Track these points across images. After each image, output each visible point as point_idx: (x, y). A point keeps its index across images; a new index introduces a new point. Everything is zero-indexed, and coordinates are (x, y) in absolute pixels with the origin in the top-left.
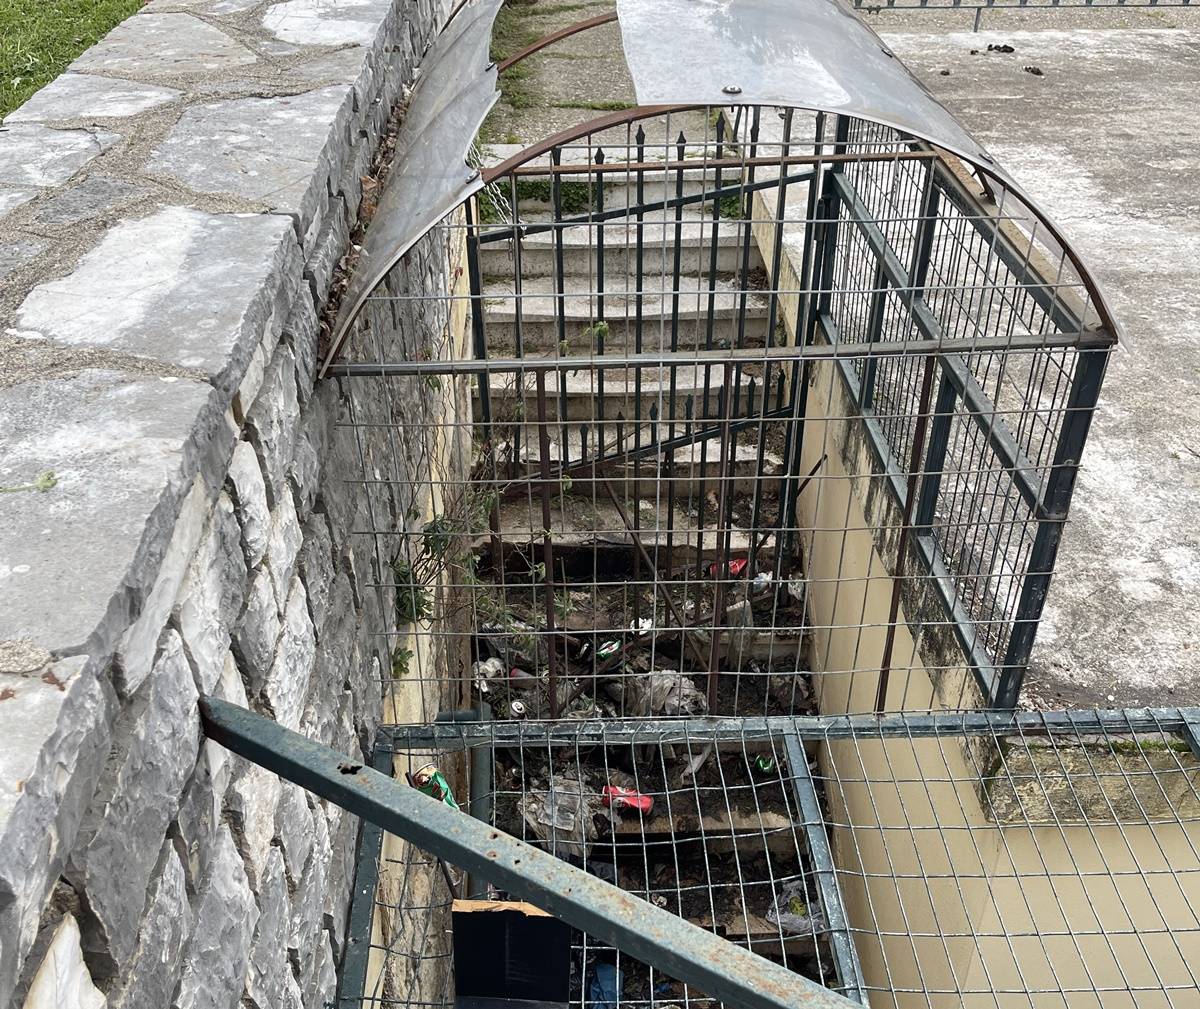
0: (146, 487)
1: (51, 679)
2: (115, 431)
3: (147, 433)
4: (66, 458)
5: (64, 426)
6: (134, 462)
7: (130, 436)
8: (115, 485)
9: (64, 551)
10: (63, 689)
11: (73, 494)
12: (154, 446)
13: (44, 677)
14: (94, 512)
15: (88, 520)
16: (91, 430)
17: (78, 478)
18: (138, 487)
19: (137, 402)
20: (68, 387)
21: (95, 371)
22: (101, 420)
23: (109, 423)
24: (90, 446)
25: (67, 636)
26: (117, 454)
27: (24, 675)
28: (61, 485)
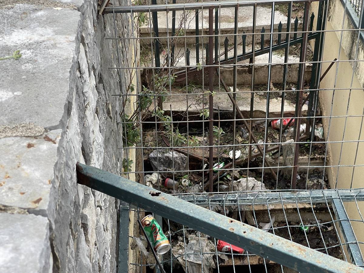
0: (64, 57)
1: (48, 139)
2: (41, 33)
3: (57, 33)
4: (21, 45)
5: (15, 30)
6: (54, 46)
7: (49, 34)
8: (49, 57)
9: (35, 85)
10: (55, 143)
11: (30, 61)
12: (61, 39)
13: (45, 138)
14: (43, 68)
15: (42, 72)
16: (29, 32)
17: (30, 54)
18: (61, 57)
19: (47, 19)
20: (11, 12)
21: (21, 5)
22: (32, 28)
23: (37, 29)
24: (30, 39)
25: (49, 122)
26: (46, 43)
27: (35, 137)
28: (23, 56)
